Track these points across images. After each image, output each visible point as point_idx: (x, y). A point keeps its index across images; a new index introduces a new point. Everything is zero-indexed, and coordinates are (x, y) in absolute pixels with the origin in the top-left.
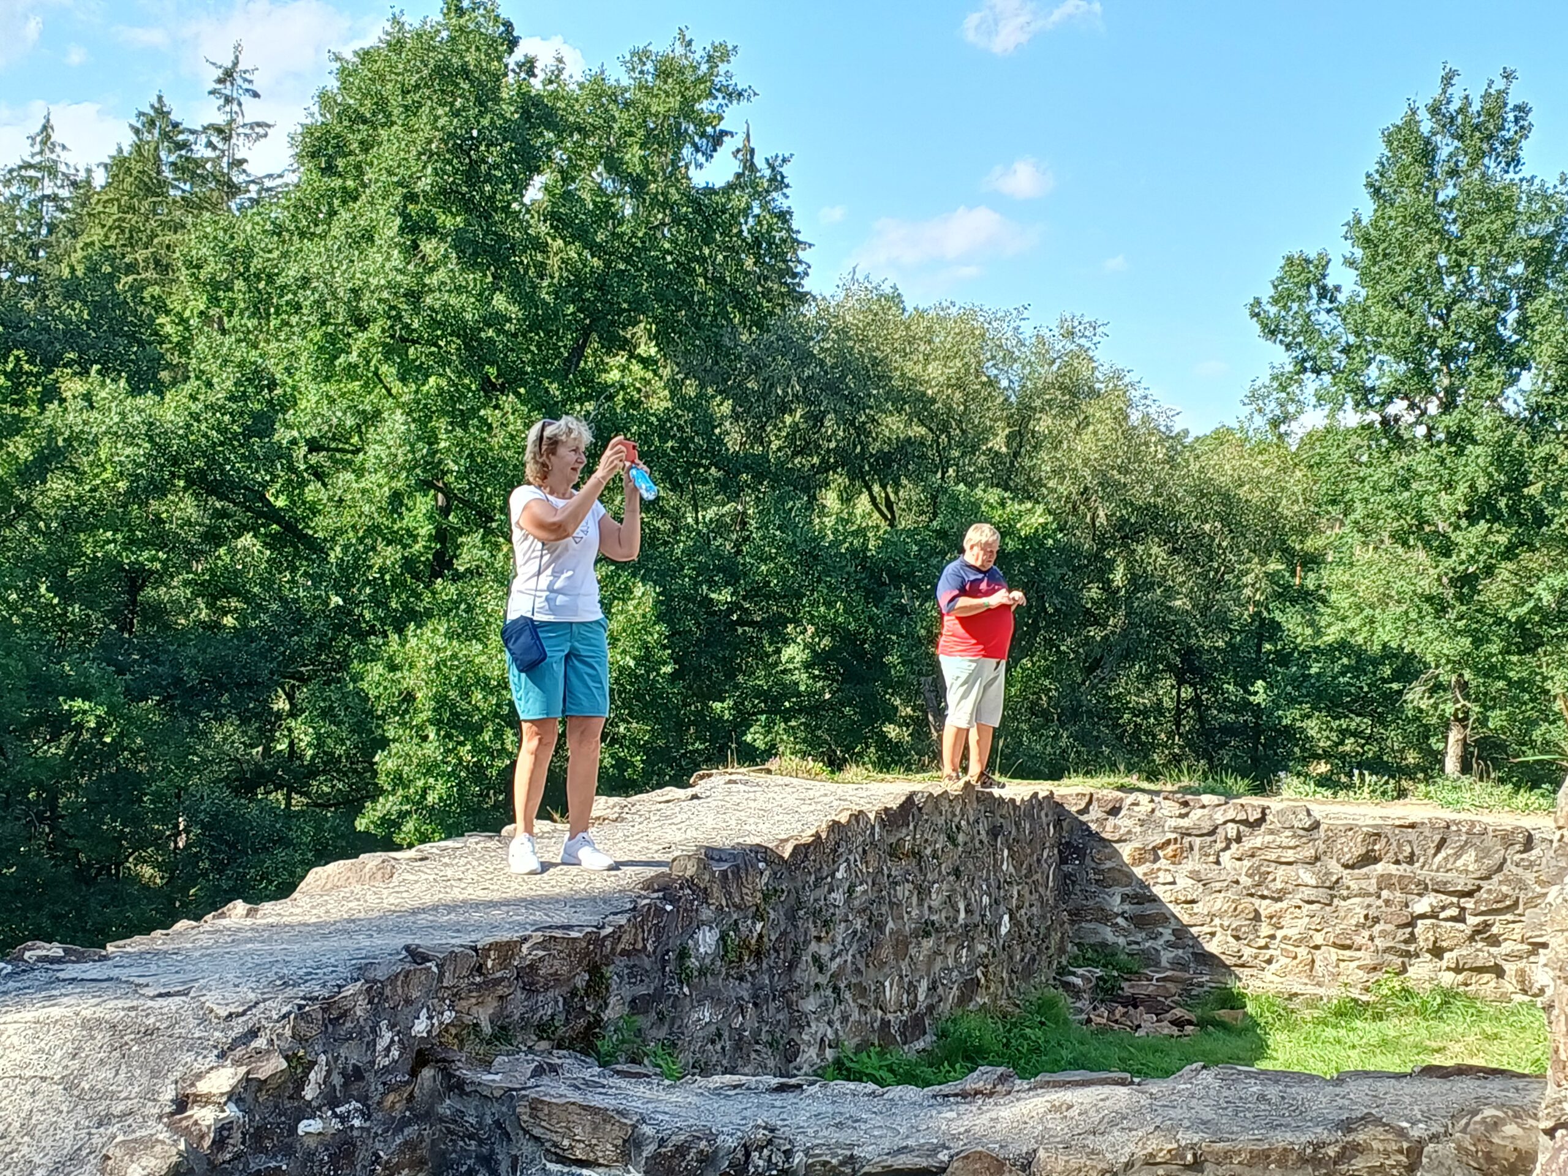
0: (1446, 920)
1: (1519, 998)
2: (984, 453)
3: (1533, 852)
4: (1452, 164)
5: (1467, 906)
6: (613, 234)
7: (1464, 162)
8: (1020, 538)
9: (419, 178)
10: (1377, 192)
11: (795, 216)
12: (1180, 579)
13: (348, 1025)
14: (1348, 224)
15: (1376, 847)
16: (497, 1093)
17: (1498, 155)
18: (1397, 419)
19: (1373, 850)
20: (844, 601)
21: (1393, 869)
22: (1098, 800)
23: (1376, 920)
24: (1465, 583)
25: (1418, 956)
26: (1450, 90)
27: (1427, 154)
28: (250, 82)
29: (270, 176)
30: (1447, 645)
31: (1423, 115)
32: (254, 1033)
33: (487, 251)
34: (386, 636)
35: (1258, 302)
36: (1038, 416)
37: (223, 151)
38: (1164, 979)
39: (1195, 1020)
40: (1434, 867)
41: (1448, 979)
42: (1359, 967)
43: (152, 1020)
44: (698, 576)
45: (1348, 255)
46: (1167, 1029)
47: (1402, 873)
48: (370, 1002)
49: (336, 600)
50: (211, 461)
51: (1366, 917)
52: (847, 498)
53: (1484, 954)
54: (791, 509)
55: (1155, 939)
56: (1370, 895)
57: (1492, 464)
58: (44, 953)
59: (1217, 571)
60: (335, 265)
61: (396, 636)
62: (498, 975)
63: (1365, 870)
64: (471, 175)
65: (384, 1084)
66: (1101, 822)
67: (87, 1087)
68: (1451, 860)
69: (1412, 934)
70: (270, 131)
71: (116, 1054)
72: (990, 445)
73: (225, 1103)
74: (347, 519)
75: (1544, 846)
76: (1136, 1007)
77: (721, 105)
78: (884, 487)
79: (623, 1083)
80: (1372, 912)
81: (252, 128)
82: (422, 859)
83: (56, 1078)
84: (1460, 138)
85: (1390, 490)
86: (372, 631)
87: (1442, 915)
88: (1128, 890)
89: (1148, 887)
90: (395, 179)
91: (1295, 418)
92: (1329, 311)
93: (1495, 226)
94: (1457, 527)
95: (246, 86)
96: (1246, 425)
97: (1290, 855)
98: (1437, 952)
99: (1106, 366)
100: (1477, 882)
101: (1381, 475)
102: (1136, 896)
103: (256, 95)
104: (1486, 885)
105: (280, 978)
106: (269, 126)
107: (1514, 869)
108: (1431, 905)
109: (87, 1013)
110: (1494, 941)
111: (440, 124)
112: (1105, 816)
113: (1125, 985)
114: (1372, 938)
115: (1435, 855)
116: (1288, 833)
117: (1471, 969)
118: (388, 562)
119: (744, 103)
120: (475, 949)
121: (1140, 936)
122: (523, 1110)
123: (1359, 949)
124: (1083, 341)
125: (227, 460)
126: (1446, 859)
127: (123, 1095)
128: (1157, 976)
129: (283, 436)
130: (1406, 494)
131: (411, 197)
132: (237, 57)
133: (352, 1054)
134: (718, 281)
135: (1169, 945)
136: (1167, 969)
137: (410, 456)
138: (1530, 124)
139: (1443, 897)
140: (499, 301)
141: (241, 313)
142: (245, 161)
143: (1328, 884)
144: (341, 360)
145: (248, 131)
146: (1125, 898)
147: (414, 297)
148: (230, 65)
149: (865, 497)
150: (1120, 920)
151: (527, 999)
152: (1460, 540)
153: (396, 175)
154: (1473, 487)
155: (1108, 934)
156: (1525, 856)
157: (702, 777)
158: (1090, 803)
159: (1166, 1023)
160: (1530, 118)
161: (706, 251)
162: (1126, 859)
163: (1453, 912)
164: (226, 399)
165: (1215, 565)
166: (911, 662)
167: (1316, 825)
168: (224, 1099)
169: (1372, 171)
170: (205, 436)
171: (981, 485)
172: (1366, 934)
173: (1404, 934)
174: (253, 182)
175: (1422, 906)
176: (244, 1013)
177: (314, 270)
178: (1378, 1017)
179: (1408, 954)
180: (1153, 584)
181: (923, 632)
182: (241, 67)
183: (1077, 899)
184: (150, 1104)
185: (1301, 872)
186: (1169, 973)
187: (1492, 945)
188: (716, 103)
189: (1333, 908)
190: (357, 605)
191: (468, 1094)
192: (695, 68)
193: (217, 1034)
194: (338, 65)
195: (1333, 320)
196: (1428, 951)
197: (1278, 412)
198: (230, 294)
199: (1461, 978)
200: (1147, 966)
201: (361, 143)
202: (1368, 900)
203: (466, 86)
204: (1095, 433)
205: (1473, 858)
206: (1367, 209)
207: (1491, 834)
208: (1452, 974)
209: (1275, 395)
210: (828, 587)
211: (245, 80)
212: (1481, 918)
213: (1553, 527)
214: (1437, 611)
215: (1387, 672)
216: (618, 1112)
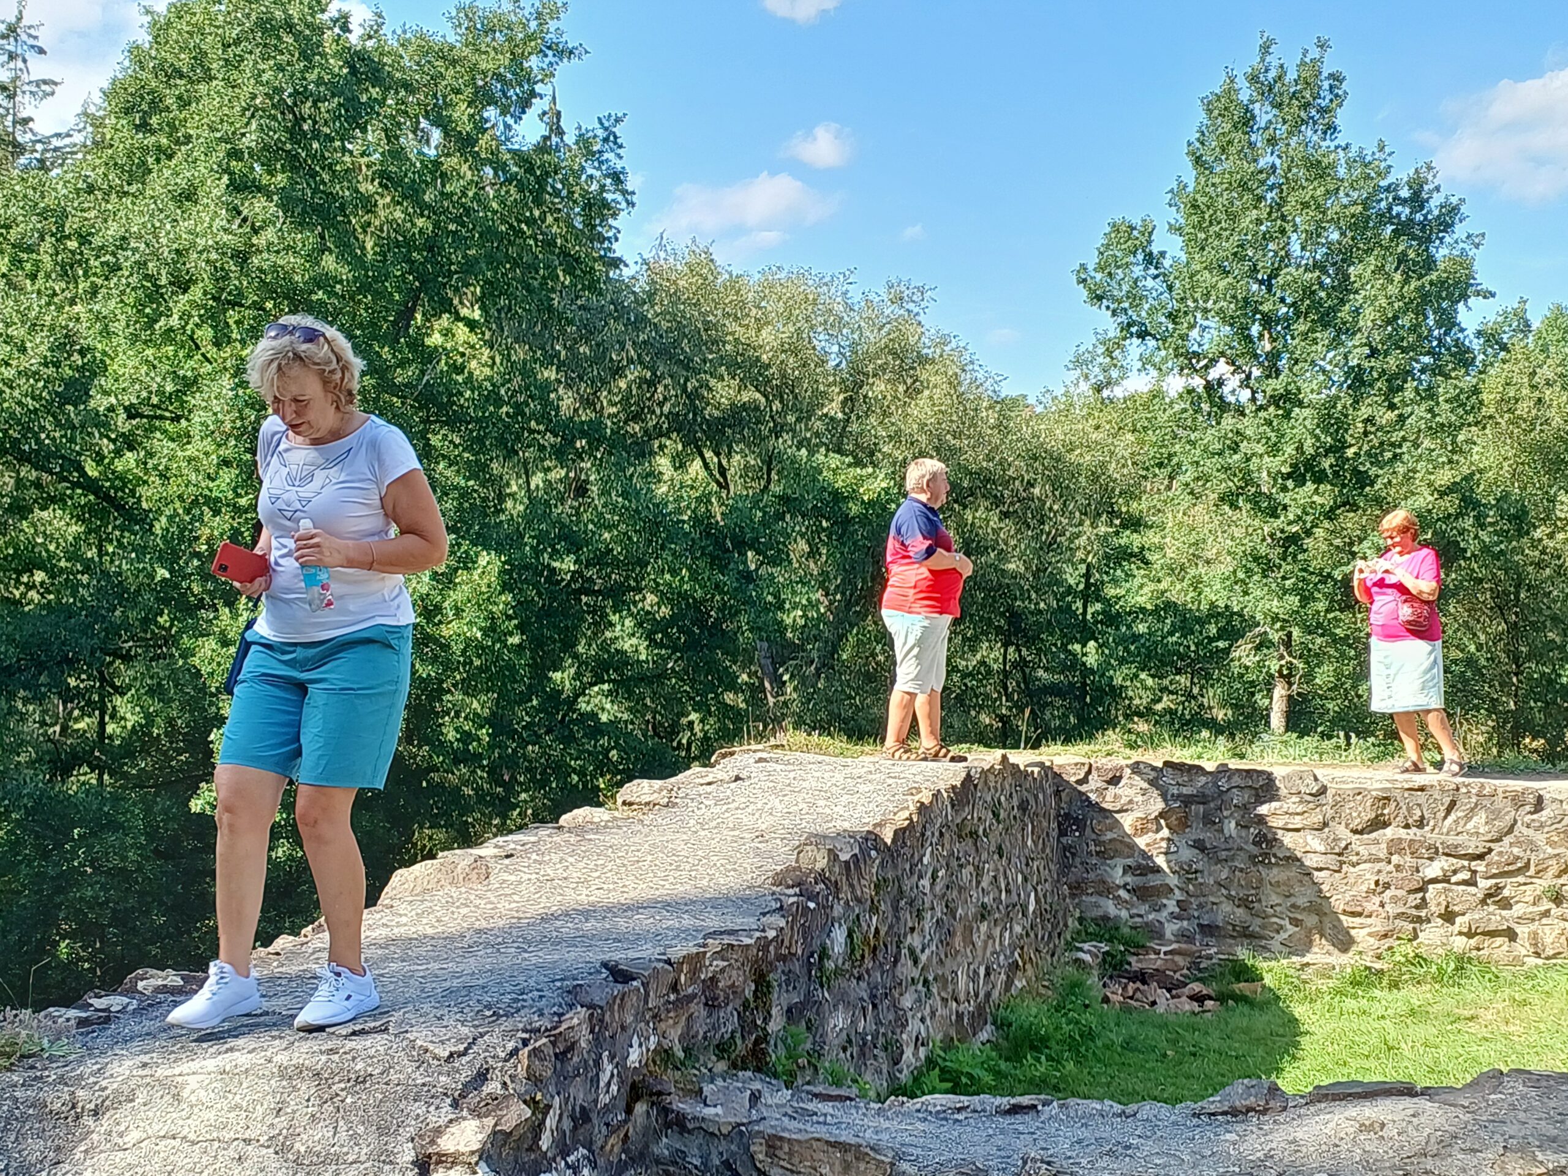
0: (1458, 884)
1: (1532, 961)
2: (820, 419)
3: (1544, 813)
4: (1271, 131)
5: (1478, 869)
6: (442, 193)
7: (1282, 130)
8: (863, 502)
9: (243, 135)
10: (1198, 161)
11: (630, 177)
12: (1013, 542)
13: (576, 1059)
14: (1172, 191)
15: (1386, 812)
16: (724, 1131)
17: (1315, 123)
18: (1221, 383)
19: (1382, 815)
20: (689, 569)
21: (1402, 833)
22: (1098, 769)
23: (1387, 886)
24: (1291, 543)
25: (1429, 921)
26: (1268, 59)
27: (1247, 121)
28: (36, 38)
29: (58, 135)
30: (1275, 602)
31: (1242, 83)
32: (482, 1076)
33: (317, 210)
34: (217, 610)
35: (1083, 267)
36: (871, 381)
37: (7, 110)
38: (1171, 952)
39: (1213, 994)
40: (1445, 830)
41: (1460, 943)
42: (1370, 935)
43: (360, 1066)
44: (538, 544)
45: (1173, 222)
46: (1189, 1006)
47: (1412, 837)
48: (592, 1031)
49: (162, 573)
50: (26, 429)
51: (1377, 883)
52: (680, 464)
53: (1496, 918)
54: (632, 475)
55: (1158, 911)
56: (1379, 860)
57: (1318, 426)
58: (160, 982)
59: (1048, 534)
60: (158, 225)
61: (227, 610)
62: (690, 990)
63: (1374, 835)
64: (295, 133)
65: (607, 1125)
66: (1100, 792)
67: (303, 1149)
68: (1462, 823)
69: (1423, 899)
70: (57, 89)
71: (329, 1108)
72: (825, 410)
73: (477, 1164)
74: (173, 489)
75: (1554, 806)
76: (1144, 982)
77: (551, 63)
78: (718, 454)
79: (827, 1107)
80: (1383, 878)
81: (38, 86)
82: (507, 857)
83: (263, 1140)
84: (1279, 106)
85: (1220, 454)
86: (201, 605)
87: (1454, 879)
88: (1129, 861)
89: (1150, 858)
90: (218, 135)
91: (1117, 383)
92: (1155, 277)
93: (1318, 193)
94: (1284, 489)
95: (31, 42)
96: (1072, 389)
97: (1297, 821)
98: (1449, 917)
99: (933, 331)
100: (1488, 845)
101: (1210, 437)
102: (1139, 867)
103: (41, 51)
104: (1496, 847)
105: (488, 1007)
106: (56, 84)
107: (1525, 831)
108: (1442, 869)
109: (282, 1058)
110: (1506, 904)
111: (265, 77)
112: (1105, 785)
113: (1133, 959)
114: (1382, 905)
115: (1445, 818)
116: (1295, 799)
117: (1483, 934)
118: (216, 533)
119: (575, 61)
120: (668, 962)
121: (1143, 909)
122: (759, 1150)
123: (1370, 916)
124: (911, 306)
125: (43, 428)
126: (1456, 822)
127: (351, 1158)
128: (1164, 949)
129: (99, 402)
130: (1236, 457)
131: (235, 154)
132: (20, 12)
133: (579, 1092)
134: (550, 243)
135: (1174, 916)
136: (1172, 942)
137: (239, 424)
138: (1346, 93)
139: (1455, 861)
140: (329, 262)
141: (48, 276)
142: (31, 119)
143: (1337, 850)
144: (162, 322)
145: (34, 89)
146: (1127, 869)
147: (242, 257)
148: (13, 20)
149: (697, 464)
150: (1122, 893)
151: (710, 1016)
152: (1287, 501)
153: (218, 130)
154: (1300, 449)
155: (1110, 908)
156: (1535, 817)
157: (724, 756)
158: (1089, 772)
159: (1184, 999)
160: (1344, 86)
161: (537, 213)
162: (1129, 830)
163: (1465, 875)
164: (40, 364)
165: (1047, 528)
166: (760, 629)
167: (1323, 791)
168: (475, 1159)
169: (1193, 140)
170: (19, 403)
171: (823, 450)
172: (1377, 900)
173: (1415, 899)
174: (39, 141)
175: (1433, 870)
176: (464, 1053)
177: (135, 229)
178: (1395, 985)
179: (1419, 920)
180: (986, 548)
181: (770, 598)
182: (25, 22)
183: (1077, 872)
184: (387, 1167)
185: (1309, 838)
186: (1174, 946)
187: (1504, 909)
188: (547, 60)
189: (1342, 875)
190: (184, 578)
191: (689, 1132)
192: (525, 26)
193: (443, 1079)
194: (149, 18)
195: (1158, 285)
196: (1440, 916)
197: (1101, 378)
198: (34, 256)
199: (1473, 942)
200: (1152, 938)
201: (180, 98)
202: (1378, 866)
203: (289, 39)
204: (931, 398)
205: (1483, 821)
206: (1190, 175)
207: (1501, 795)
208: (1464, 939)
209: (1100, 360)
210: (674, 554)
211: (30, 36)
212: (1493, 881)
213: (1376, 487)
214: (1264, 571)
215: (1213, 630)
216: (872, 1149)
